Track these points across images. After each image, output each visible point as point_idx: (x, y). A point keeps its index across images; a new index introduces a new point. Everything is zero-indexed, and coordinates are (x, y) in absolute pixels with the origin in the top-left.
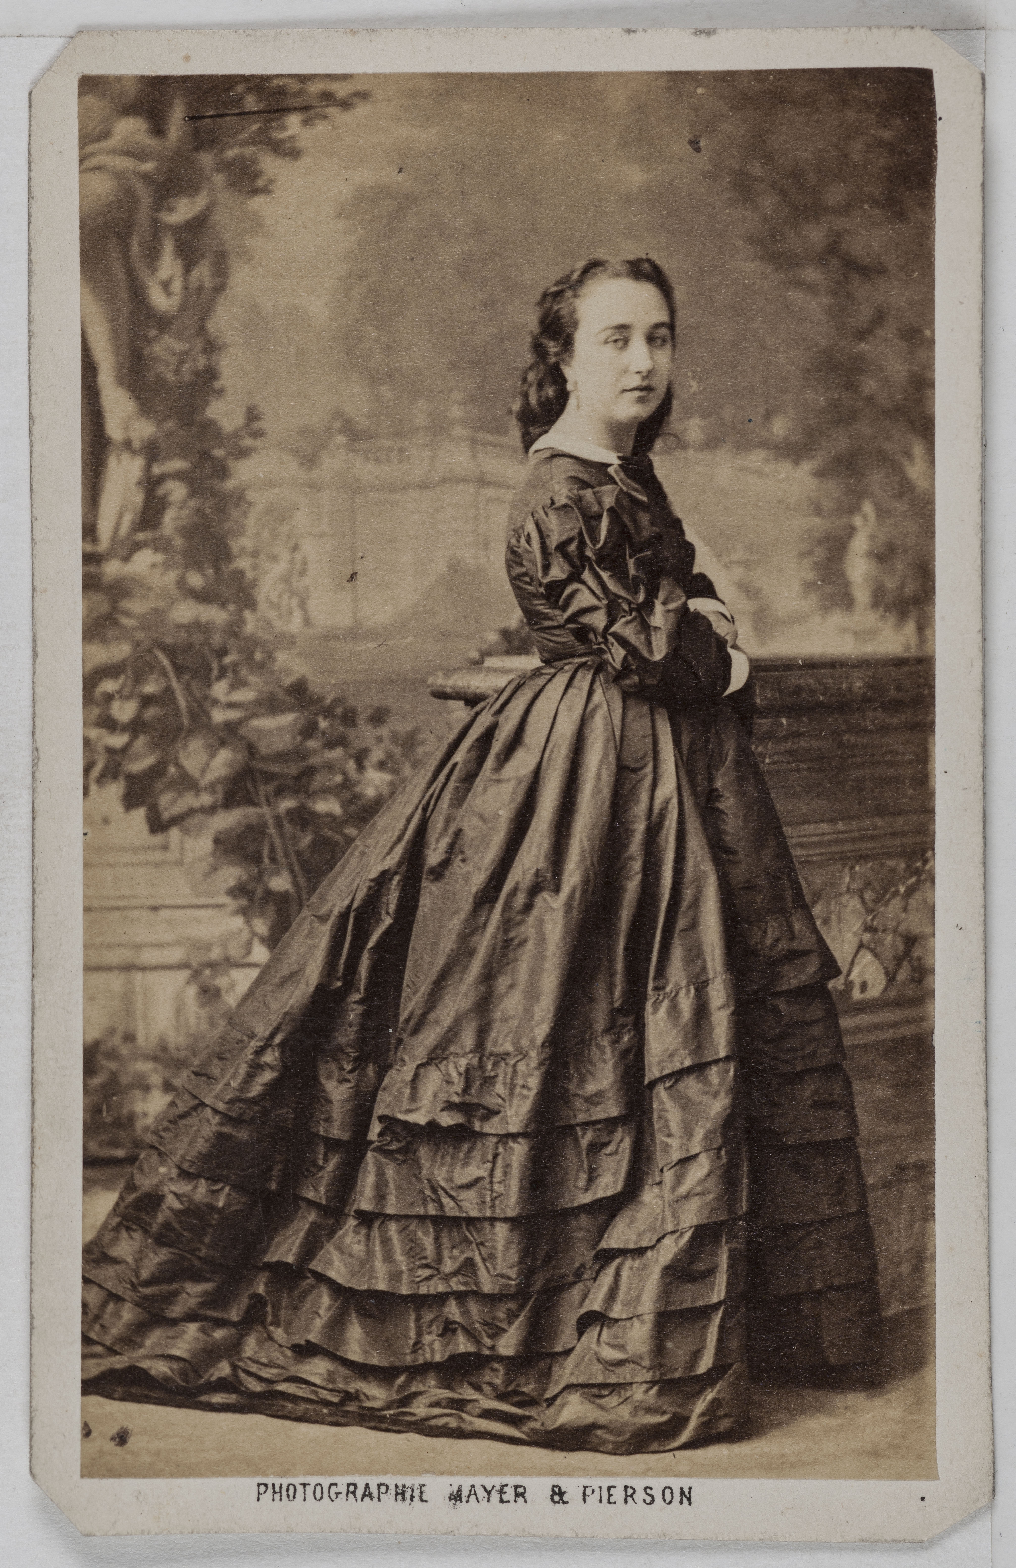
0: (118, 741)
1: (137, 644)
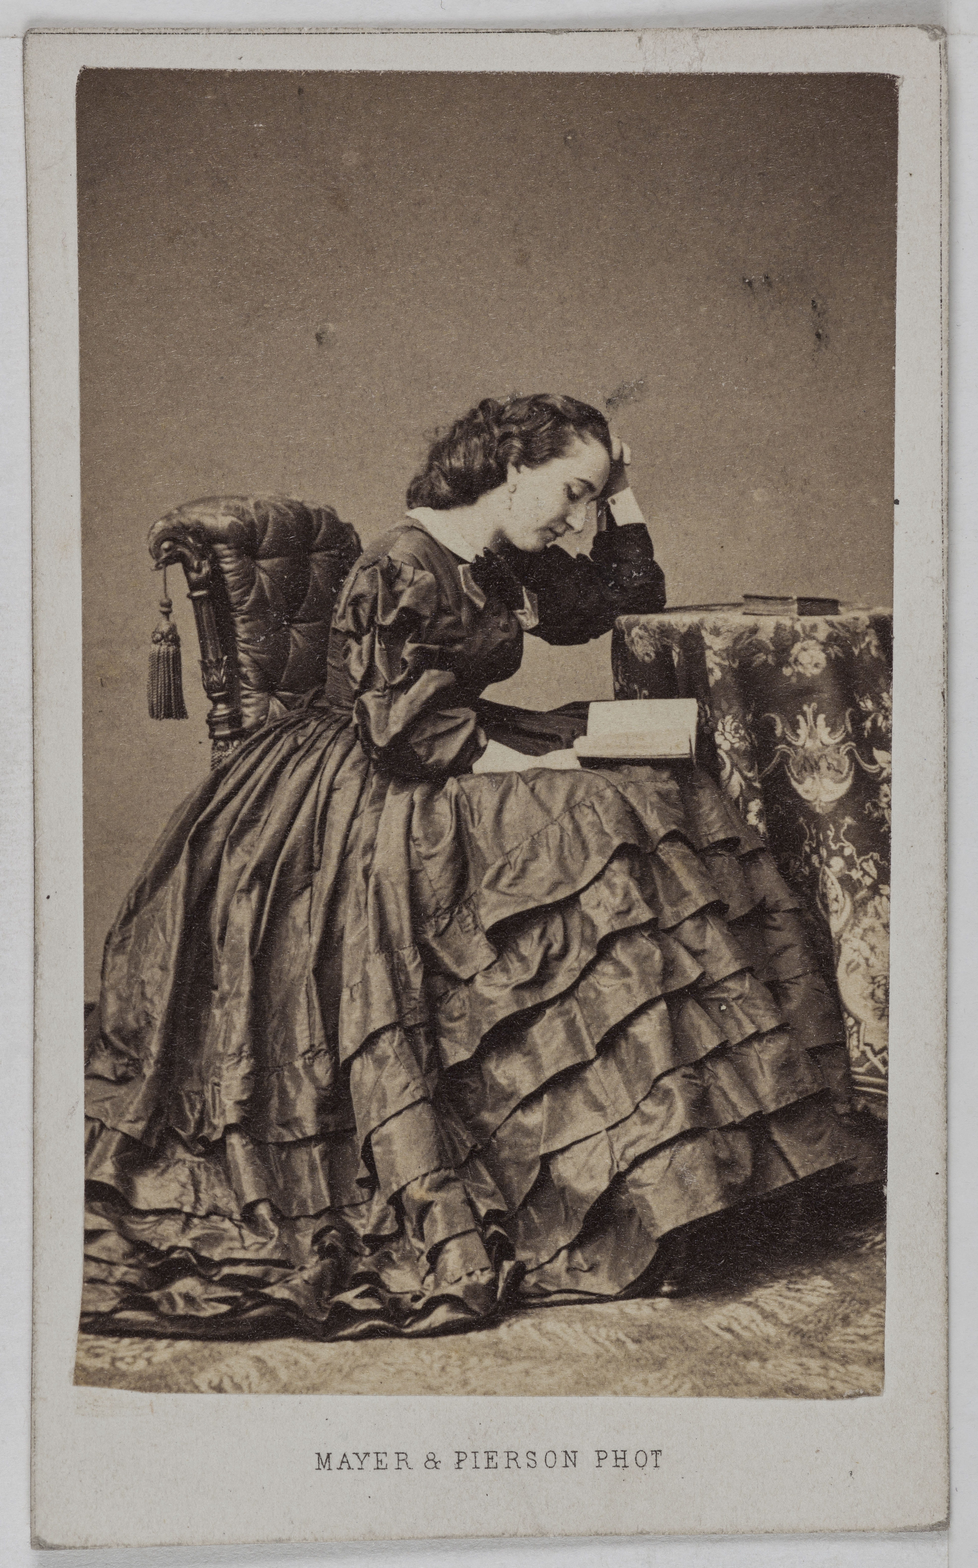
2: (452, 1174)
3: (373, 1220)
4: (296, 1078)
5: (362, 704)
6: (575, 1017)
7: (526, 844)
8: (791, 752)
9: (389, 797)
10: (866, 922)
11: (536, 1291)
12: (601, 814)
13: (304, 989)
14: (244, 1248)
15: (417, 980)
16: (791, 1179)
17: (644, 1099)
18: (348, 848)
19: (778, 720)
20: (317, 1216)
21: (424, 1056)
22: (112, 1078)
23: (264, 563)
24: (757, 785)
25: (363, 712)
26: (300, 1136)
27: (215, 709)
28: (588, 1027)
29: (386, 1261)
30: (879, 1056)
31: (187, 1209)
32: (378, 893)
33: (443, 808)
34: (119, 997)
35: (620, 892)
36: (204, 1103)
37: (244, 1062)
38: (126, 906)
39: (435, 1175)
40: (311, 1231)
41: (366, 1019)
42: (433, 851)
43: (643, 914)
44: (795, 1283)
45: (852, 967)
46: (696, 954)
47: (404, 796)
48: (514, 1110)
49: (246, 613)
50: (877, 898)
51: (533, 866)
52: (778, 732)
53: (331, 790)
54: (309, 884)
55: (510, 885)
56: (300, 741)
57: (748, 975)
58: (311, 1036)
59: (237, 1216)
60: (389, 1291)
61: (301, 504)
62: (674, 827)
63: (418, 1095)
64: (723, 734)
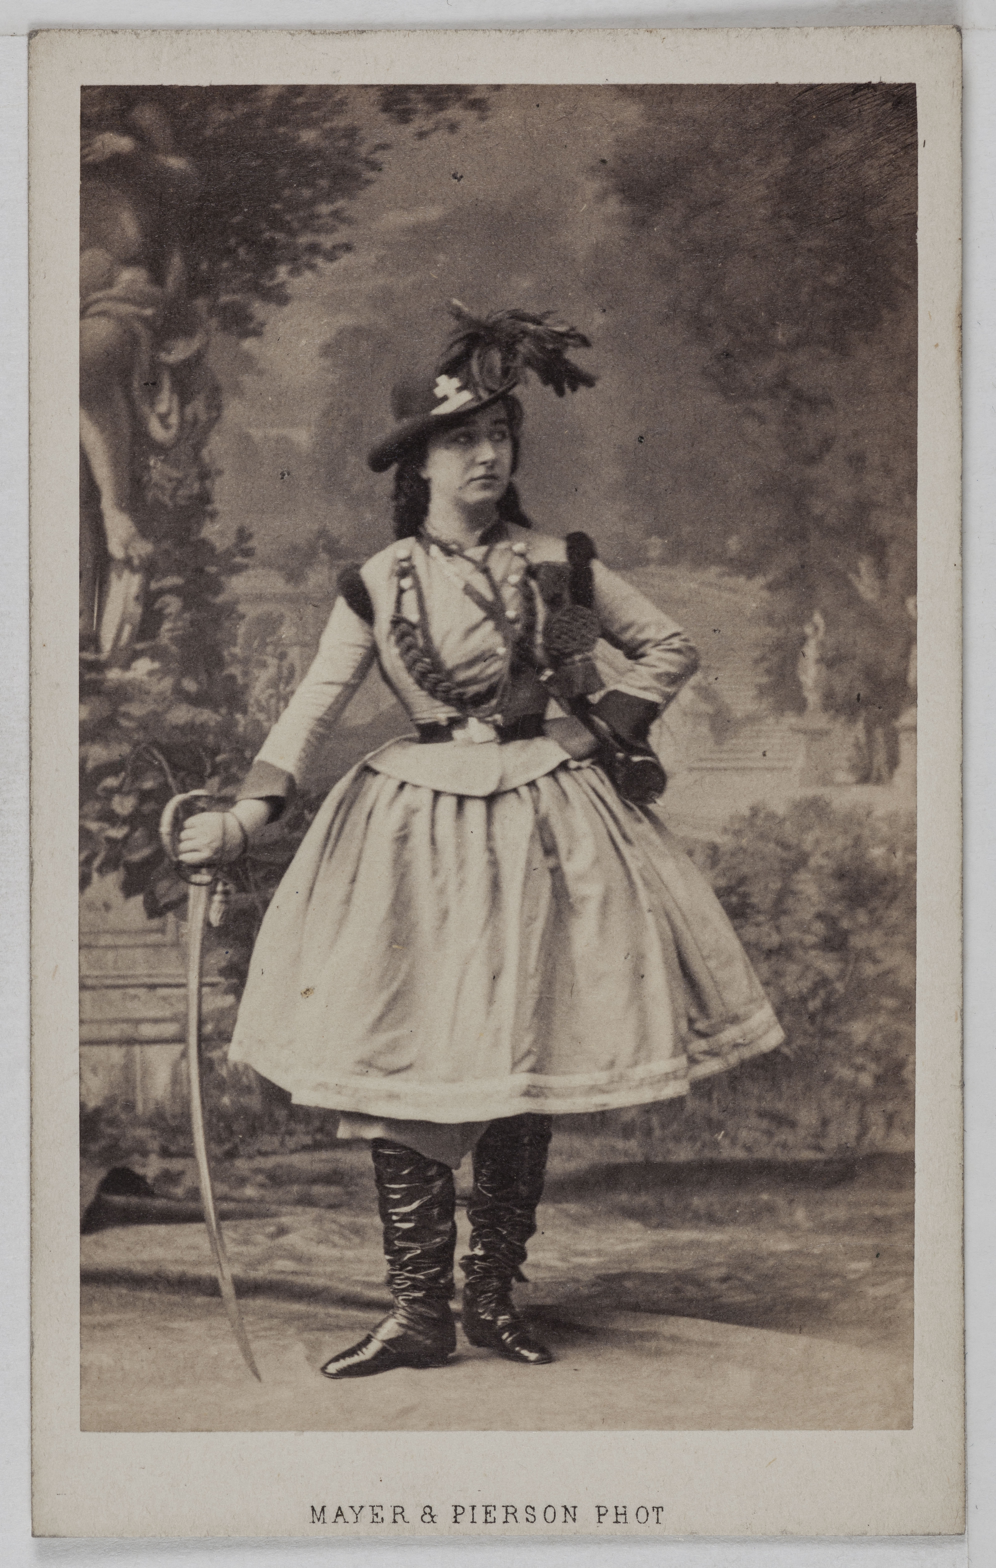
0: (117, 833)
1: (136, 744)
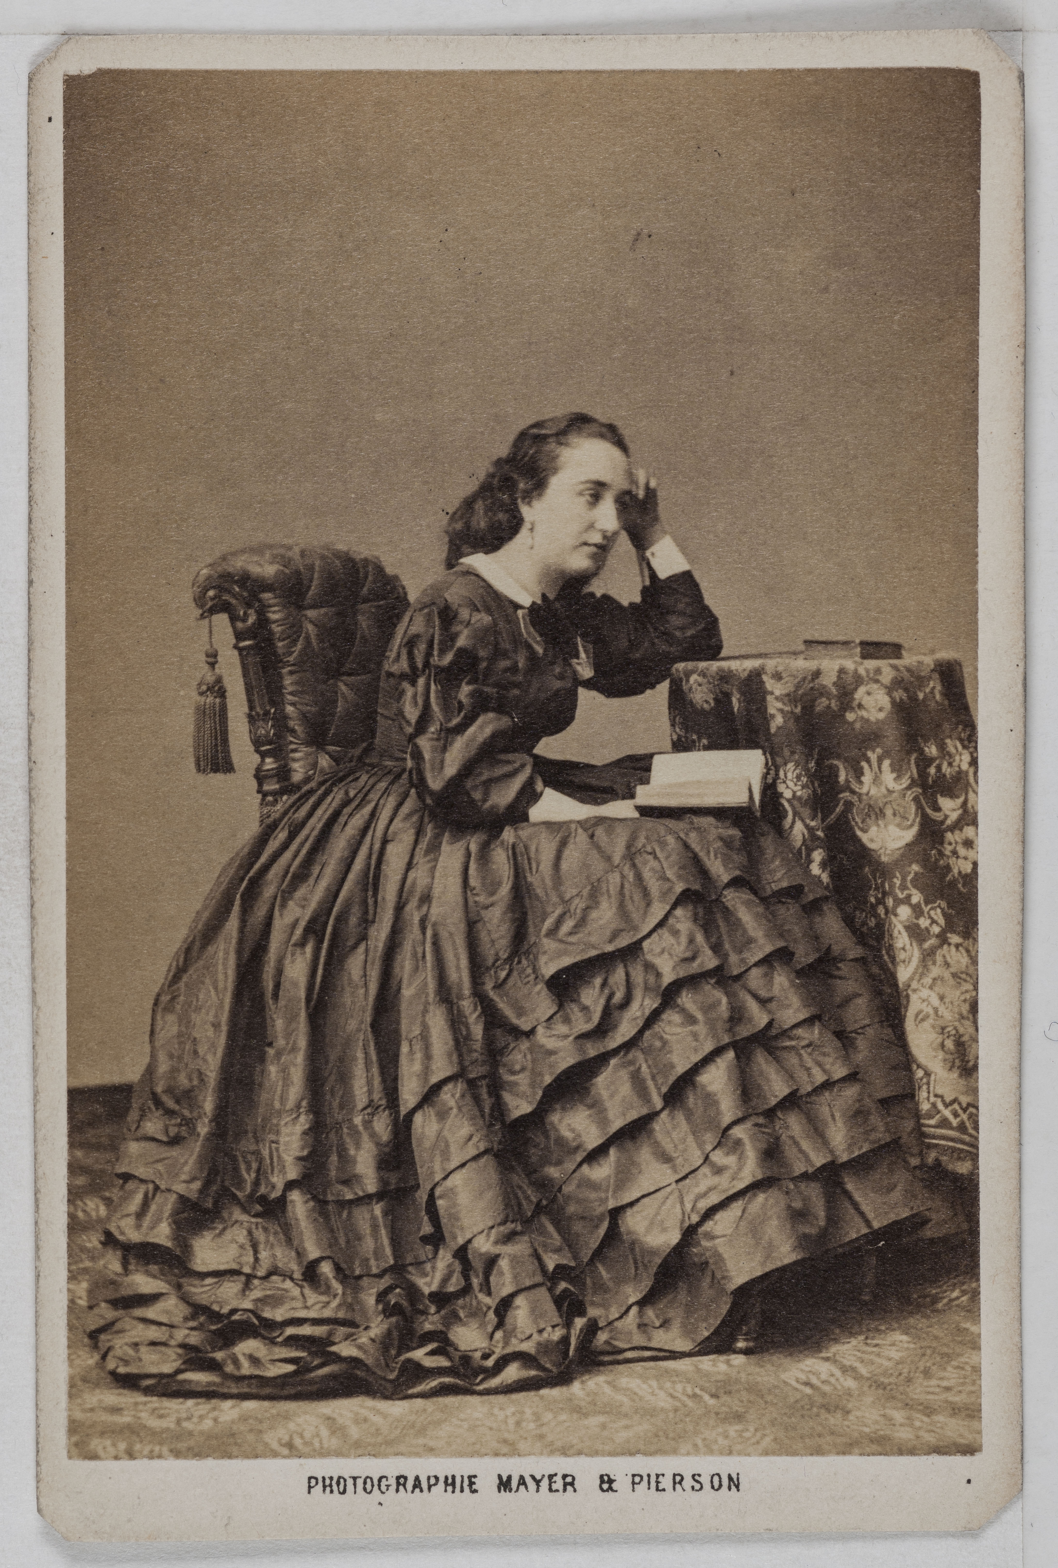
2: (519, 1228)
3: (438, 1276)
4: (355, 1133)
5: (416, 746)
6: (639, 1068)
7: (585, 892)
8: (855, 799)
9: (445, 847)
10: (935, 971)
11: (608, 1348)
12: (662, 860)
13: (361, 1044)
14: (306, 1307)
15: (478, 1031)
16: (865, 1231)
17: (714, 1149)
18: (403, 900)
19: (841, 767)
20: (380, 1276)
21: (487, 1110)
22: (165, 1139)
23: (311, 613)
24: (820, 833)
25: (417, 755)
26: (361, 1194)
27: (263, 761)
28: (653, 1078)
29: (454, 1318)
30: (950, 1108)
31: (247, 1270)
32: (436, 944)
33: (500, 858)
34: (171, 1056)
35: (684, 940)
36: (261, 1161)
37: (303, 1118)
38: (174, 964)
39: (502, 1228)
40: (375, 1290)
41: (426, 1070)
42: (491, 899)
43: (708, 961)
44: (873, 1339)
45: (921, 1018)
46: (764, 1002)
47: (460, 845)
48: (580, 1165)
49: (293, 665)
50: (945, 947)
51: (594, 914)
52: (842, 778)
53: (385, 842)
54: (363, 937)
55: (570, 934)
56: (352, 794)
57: (817, 1023)
58: (370, 1092)
59: (297, 1275)
60: (456, 1349)
61: (347, 553)
62: (738, 873)
63: (482, 1147)
64: (784, 782)
